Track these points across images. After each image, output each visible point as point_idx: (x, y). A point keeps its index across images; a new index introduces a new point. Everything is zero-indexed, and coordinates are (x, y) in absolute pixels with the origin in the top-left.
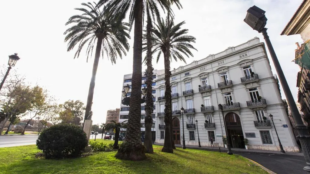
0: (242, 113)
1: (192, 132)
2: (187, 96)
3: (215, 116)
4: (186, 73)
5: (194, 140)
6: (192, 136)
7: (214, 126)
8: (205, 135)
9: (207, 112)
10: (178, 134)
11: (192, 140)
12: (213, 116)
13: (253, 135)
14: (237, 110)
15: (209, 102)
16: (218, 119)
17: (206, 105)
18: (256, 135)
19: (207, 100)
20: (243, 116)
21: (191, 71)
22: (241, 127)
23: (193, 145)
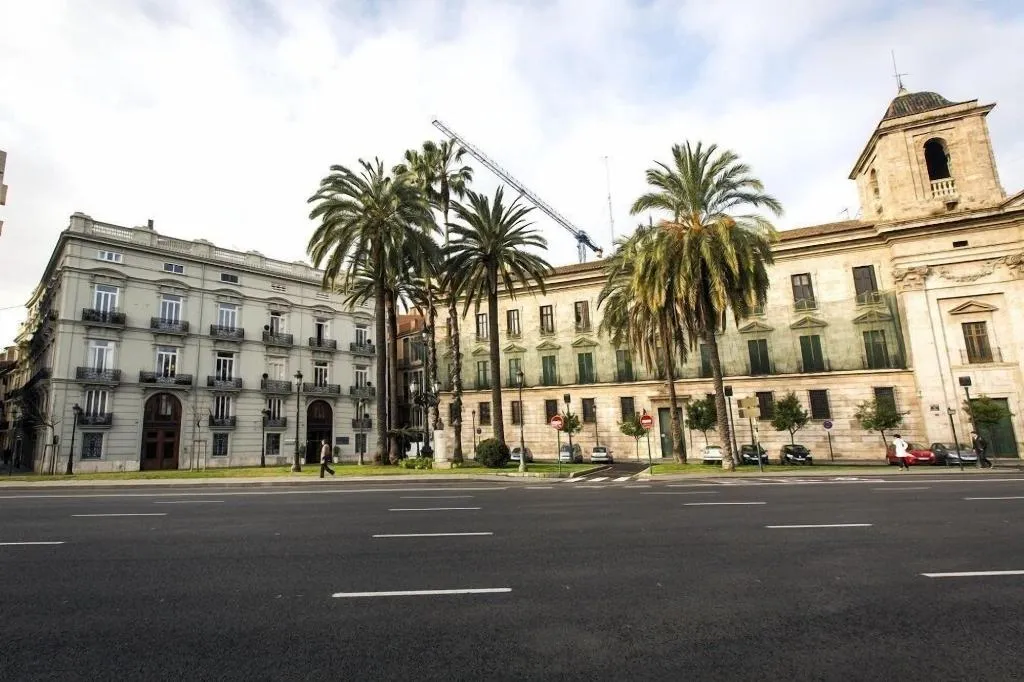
0: (339, 405)
1: (221, 435)
2: (221, 341)
3: (288, 402)
4: (226, 272)
5: (225, 453)
6: (221, 446)
7: (283, 423)
9: (272, 391)
10: (169, 440)
11: (220, 454)
12: (284, 403)
13: (345, 441)
14: (331, 398)
15: (283, 372)
16: (294, 411)
17: (271, 377)
18: (350, 441)
19: (276, 365)
20: (340, 410)
21: (244, 274)
22: (331, 427)
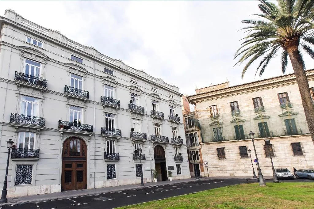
0: (167, 148)
1: (111, 165)
2: (107, 107)
3: (144, 145)
4: (107, 68)
5: (114, 177)
6: (111, 172)
7: (144, 158)
8: (132, 170)
10: (80, 169)
11: (111, 177)
12: (142, 146)
14: (164, 144)
15: (139, 127)
16: (148, 150)
17: (135, 131)
18: (174, 168)
19: (137, 124)
20: (168, 151)
21: (116, 71)
22: (165, 160)
23: (113, 185)
